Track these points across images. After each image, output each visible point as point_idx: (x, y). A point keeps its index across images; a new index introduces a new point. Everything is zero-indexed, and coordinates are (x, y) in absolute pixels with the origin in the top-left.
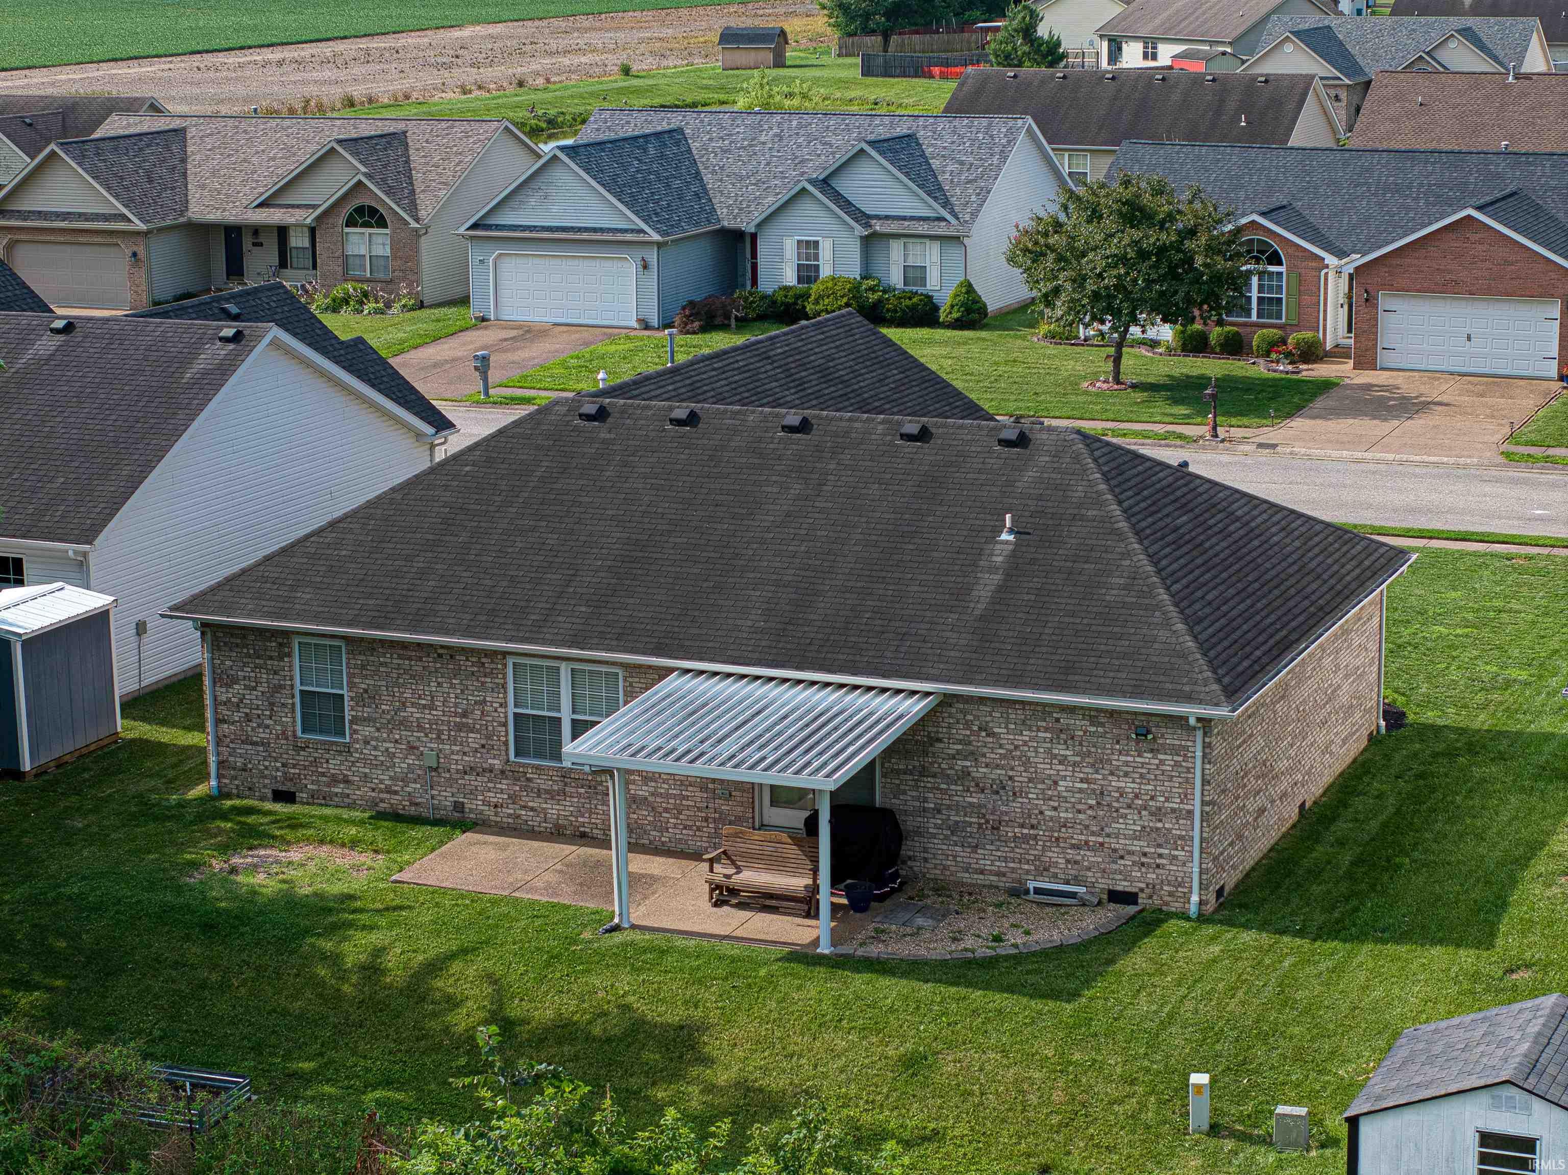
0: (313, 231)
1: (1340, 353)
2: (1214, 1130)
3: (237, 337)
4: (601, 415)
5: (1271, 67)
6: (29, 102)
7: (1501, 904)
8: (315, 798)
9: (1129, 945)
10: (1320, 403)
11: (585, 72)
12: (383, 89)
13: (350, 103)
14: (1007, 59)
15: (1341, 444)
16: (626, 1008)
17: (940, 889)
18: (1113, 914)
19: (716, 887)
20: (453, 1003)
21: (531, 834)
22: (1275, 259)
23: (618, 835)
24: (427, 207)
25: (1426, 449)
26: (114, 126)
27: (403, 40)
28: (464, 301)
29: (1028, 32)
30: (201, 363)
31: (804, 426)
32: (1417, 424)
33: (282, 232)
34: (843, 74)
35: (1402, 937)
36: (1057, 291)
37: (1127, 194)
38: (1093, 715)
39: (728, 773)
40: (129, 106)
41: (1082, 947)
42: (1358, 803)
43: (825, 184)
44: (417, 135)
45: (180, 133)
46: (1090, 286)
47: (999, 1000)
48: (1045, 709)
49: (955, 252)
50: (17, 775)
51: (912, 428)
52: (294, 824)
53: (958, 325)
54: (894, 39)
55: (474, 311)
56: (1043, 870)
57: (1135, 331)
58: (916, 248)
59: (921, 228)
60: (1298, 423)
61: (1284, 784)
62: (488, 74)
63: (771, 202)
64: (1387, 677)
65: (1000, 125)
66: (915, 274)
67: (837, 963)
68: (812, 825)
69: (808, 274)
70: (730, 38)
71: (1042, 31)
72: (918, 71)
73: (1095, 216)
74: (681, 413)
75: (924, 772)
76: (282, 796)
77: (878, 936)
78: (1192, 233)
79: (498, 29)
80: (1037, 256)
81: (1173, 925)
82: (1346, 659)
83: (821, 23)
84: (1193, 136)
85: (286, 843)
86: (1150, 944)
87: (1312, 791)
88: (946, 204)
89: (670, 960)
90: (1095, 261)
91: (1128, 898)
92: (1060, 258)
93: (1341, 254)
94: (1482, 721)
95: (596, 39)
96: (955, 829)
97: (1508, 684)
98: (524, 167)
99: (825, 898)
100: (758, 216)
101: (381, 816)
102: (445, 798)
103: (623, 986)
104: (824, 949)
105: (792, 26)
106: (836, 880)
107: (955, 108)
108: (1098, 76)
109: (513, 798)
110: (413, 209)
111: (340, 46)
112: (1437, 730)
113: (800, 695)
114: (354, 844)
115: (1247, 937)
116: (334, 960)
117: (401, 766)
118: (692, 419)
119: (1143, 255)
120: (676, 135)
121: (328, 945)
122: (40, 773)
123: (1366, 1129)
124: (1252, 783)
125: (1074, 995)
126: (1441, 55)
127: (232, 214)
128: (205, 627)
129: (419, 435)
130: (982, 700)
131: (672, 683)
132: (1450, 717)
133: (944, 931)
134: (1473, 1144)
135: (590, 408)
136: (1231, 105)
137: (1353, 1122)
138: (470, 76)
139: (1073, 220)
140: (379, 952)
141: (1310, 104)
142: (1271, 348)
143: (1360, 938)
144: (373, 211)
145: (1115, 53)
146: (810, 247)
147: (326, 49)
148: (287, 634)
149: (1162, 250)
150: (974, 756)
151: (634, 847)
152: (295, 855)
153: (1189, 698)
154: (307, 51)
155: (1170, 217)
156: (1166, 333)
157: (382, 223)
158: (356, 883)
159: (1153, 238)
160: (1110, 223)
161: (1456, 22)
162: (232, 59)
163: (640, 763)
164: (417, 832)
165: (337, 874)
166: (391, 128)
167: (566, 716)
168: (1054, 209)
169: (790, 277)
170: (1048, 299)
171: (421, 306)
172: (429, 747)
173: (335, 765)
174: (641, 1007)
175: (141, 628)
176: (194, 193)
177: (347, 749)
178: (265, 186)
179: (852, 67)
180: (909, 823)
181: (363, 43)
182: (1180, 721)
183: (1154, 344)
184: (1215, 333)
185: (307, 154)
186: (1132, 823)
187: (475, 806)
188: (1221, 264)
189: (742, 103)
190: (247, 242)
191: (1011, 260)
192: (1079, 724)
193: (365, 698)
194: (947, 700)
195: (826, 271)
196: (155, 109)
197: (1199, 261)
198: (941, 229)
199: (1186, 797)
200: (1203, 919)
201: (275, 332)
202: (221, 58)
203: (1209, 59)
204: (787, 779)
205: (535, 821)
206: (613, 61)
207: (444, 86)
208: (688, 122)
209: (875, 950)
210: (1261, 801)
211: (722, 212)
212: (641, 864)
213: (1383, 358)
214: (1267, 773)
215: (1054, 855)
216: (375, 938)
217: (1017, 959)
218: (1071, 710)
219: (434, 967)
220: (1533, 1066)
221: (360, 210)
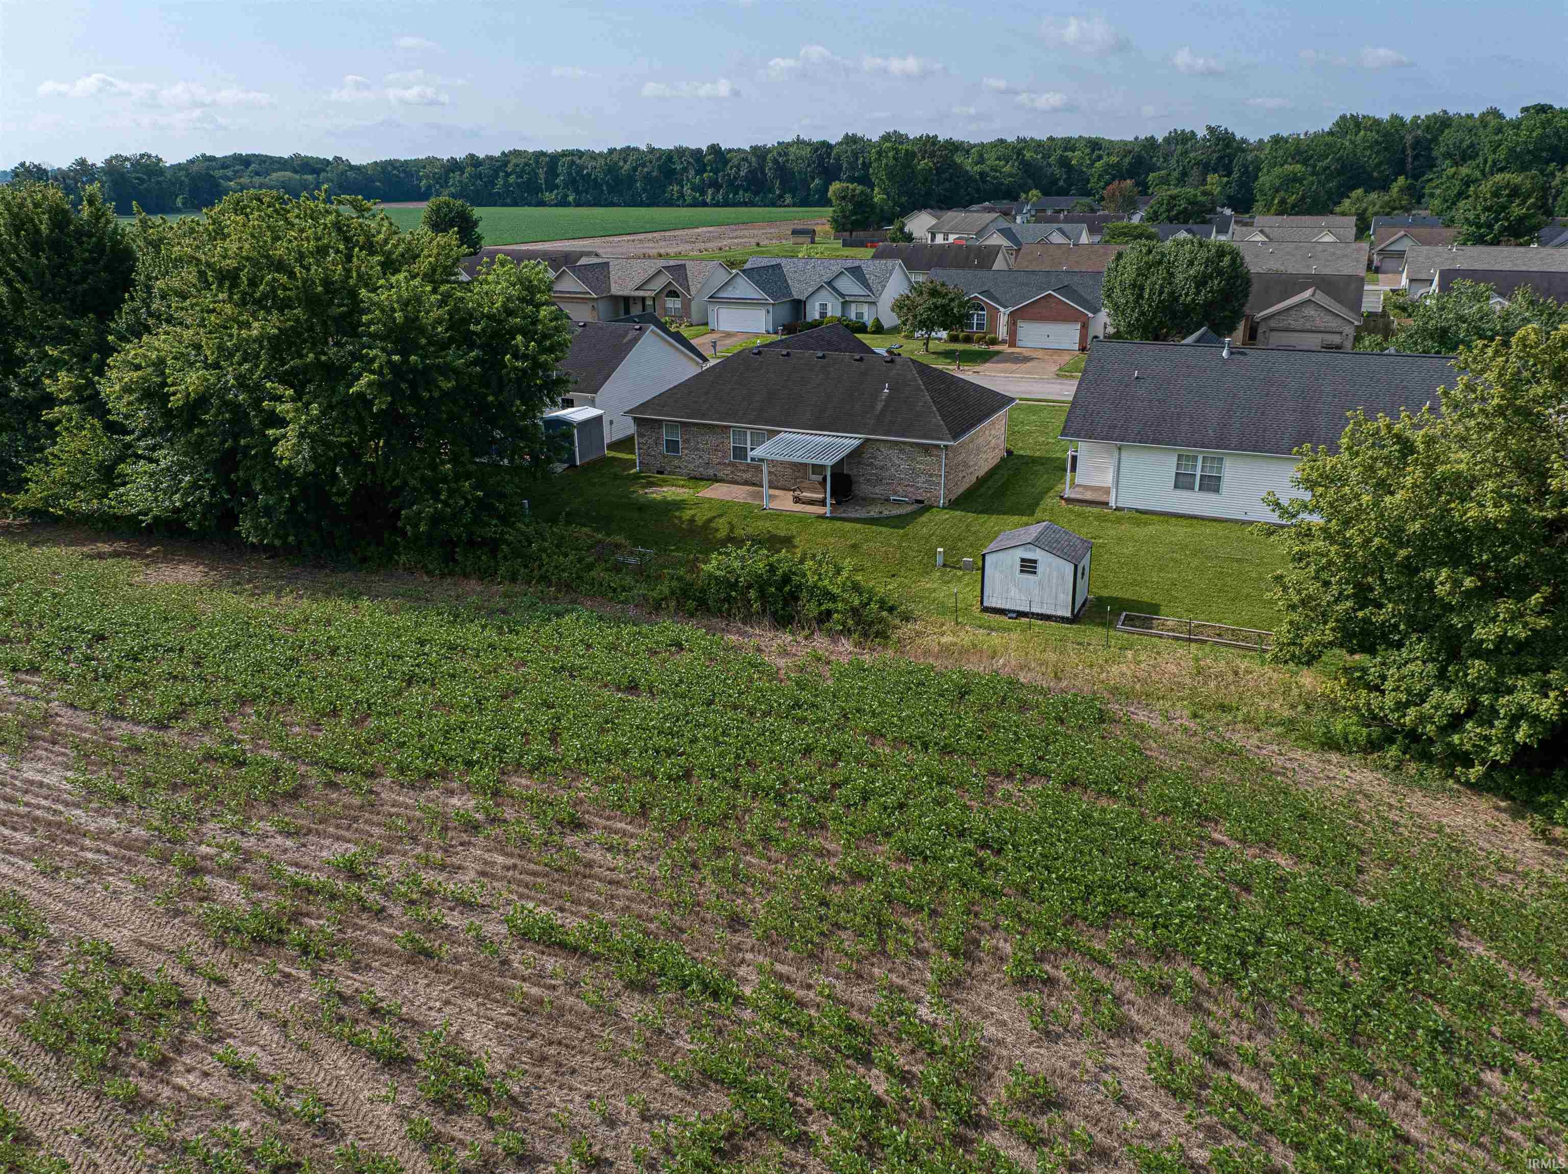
0: (654, 299)
1: (1004, 342)
2: (944, 565)
3: (640, 329)
4: (759, 353)
5: (989, 242)
6: (553, 252)
7: (1037, 504)
8: (669, 473)
9: (921, 515)
10: (995, 358)
11: (744, 245)
12: (671, 251)
13: (660, 255)
14: (893, 240)
15: (1002, 372)
16: (769, 532)
17: (864, 499)
18: (915, 507)
19: (795, 497)
20: (717, 530)
21: (738, 483)
22: (983, 309)
23: (765, 483)
24: (693, 291)
25: (1030, 373)
26: (583, 261)
27: (677, 233)
28: (706, 324)
29: (901, 229)
30: (629, 337)
31: (824, 357)
32: (1029, 364)
33: (643, 299)
34: (835, 246)
35: (1004, 514)
36: (907, 320)
37: (931, 286)
38: (912, 445)
39: (800, 460)
40: (588, 254)
41: (907, 515)
42: (996, 477)
43: (829, 283)
44: (689, 264)
45: (607, 264)
46: (919, 318)
47: (884, 529)
48: (897, 443)
49: (874, 308)
50: (576, 466)
51: (858, 357)
52: (664, 481)
53: (873, 333)
54: (854, 234)
55: (710, 327)
56: (895, 493)
57: (933, 334)
58: (859, 305)
59: (862, 299)
60: (987, 365)
61: (972, 470)
62: (709, 245)
63: (811, 290)
64: (1007, 440)
65: (890, 263)
66: (860, 315)
67: (832, 518)
68: (825, 479)
69: (823, 315)
70: (795, 232)
71: (906, 230)
72: (862, 244)
73: (921, 293)
74: (784, 352)
75: (859, 463)
76: (660, 472)
77: (844, 511)
78: (952, 300)
79: (711, 229)
80: (901, 308)
81: (934, 510)
82: (993, 432)
83: (827, 227)
84: (958, 266)
85: (661, 486)
86: (927, 515)
87: (981, 473)
88: (871, 290)
89: (781, 518)
90: (920, 309)
91: (921, 502)
92: (909, 309)
93: (1005, 307)
94: (1038, 454)
95: (746, 233)
96: (868, 480)
97: (1048, 443)
98: (725, 278)
99: (828, 501)
100: (806, 294)
101: (691, 478)
102: (711, 472)
103: (767, 525)
104: (828, 515)
105: (818, 229)
106: (832, 496)
107: (875, 257)
108: (926, 246)
109: (732, 472)
110: (688, 290)
111: (655, 235)
112: (1022, 456)
113: (820, 439)
114: (683, 486)
115: (958, 513)
116: (680, 518)
117: (697, 463)
118: (788, 354)
119: (936, 307)
120: (779, 266)
121: (677, 514)
122: (582, 466)
123: (987, 558)
124: (961, 468)
125: (903, 528)
126: (1050, 238)
127: (626, 293)
128: (635, 419)
129: (698, 363)
130: (878, 440)
131: (782, 435)
132: (1028, 453)
133: (864, 510)
134: (1018, 563)
135: (756, 351)
136: (972, 256)
137: (984, 556)
138: (702, 246)
139: (913, 295)
140: (694, 516)
141: (1000, 256)
142: (979, 340)
143: (992, 514)
144: (675, 292)
145: (933, 239)
146: (823, 306)
147: (650, 236)
148: (661, 421)
149: (943, 306)
150: (875, 458)
151: (770, 487)
152: (665, 489)
153: (941, 439)
154: (642, 236)
155: (947, 294)
156: (944, 334)
157: (678, 296)
158: (685, 497)
159: (940, 301)
160: (925, 296)
161: (1055, 225)
162: (616, 239)
163: (773, 457)
164: (702, 483)
165: (678, 495)
166: (680, 262)
167: (749, 446)
168: (907, 292)
169: (817, 316)
170: (904, 323)
171: (691, 325)
172: (706, 457)
173: (676, 462)
174: (774, 532)
175: (611, 422)
176: (613, 285)
177: (680, 458)
178: (638, 282)
179: (838, 244)
180: (854, 479)
181: (663, 233)
182: (938, 446)
183: (940, 339)
184: (961, 335)
185: (651, 272)
186: (922, 479)
187: (720, 475)
188: (963, 311)
189: (800, 255)
190: (631, 302)
191: (893, 310)
192: (908, 448)
193: (686, 441)
194: (867, 440)
195: (829, 314)
196: (597, 255)
197: (955, 310)
198: (869, 300)
199: (940, 470)
200: (944, 508)
201: (652, 327)
202: (611, 239)
203: (967, 240)
204: (818, 462)
205: (739, 479)
206: (753, 241)
207: (692, 250)
208: (783, 262)
209: (844, 515)
210: (964, 474)
211: (794, 293)
212: (772, 492)
213: (1019, 343)
214: (967, 466)
215: (899, 488)
216: (692, 512)
217: (887, 518)
218: (905, 443)
219: (710, 520)
220: (1037, 539)
221: (670, 292)
